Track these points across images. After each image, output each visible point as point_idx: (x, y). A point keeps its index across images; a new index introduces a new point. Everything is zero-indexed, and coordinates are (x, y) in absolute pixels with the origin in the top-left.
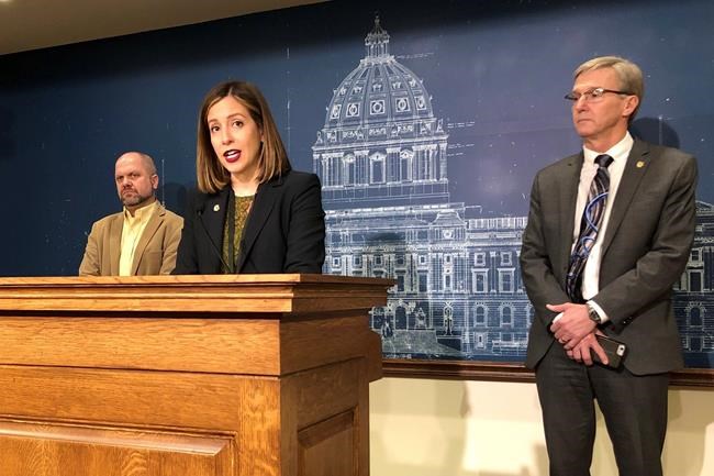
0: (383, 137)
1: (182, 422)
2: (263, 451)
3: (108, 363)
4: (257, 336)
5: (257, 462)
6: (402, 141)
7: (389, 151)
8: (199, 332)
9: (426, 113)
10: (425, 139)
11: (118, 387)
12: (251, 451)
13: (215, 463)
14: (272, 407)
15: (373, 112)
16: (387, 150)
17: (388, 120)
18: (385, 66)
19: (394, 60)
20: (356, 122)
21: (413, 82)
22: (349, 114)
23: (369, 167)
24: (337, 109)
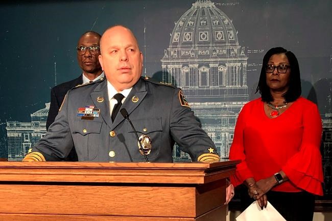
0: (207, 57)
6: (219, 60)
7: (211, 65)
9: (234, 42)
10: (234, 59)
15: (201, 39)
16: (210, 65)
17: (211, 45)
18: (208, 9)
19: (214, 6)
20: (189, 45)
21: (226, 21)
22: (185, 39)
23: (199, 76)
24: (177, 35)
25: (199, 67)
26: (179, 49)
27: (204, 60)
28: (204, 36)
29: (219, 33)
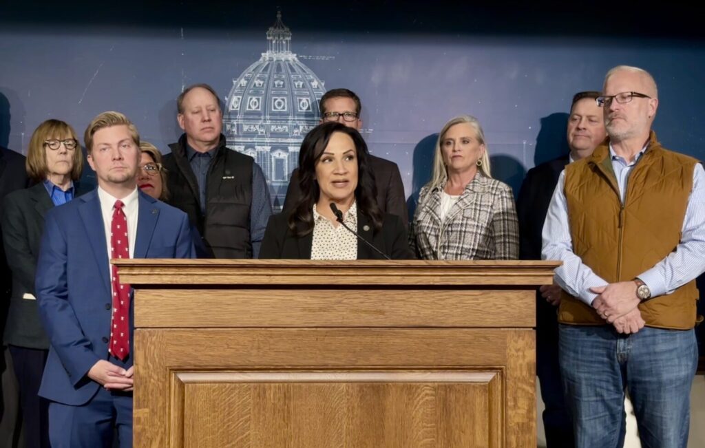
0: (285, 135)
1: (463, 362)
2: (524, 377)
3: (403, 323)
4: (521, 301)
5: (520, 385)
7: (291, 149)
8: (477, 299)
11: (411, 340)
12: (515, 378)
13: (488, 388)
14: (530, 348)
15: (275, 108)
16: (289, 148)
17: (290, 118)
18: (287, 63)
19: (296, 59)
20: (256, 117)
21: (315, 84)
22: (250, 107)
23: (271, 163)
24: (237, 100)
25: (273, 150)
26: (240, 122)
27: (280, 140)
28: (279, 104)
29: (304, 100)
